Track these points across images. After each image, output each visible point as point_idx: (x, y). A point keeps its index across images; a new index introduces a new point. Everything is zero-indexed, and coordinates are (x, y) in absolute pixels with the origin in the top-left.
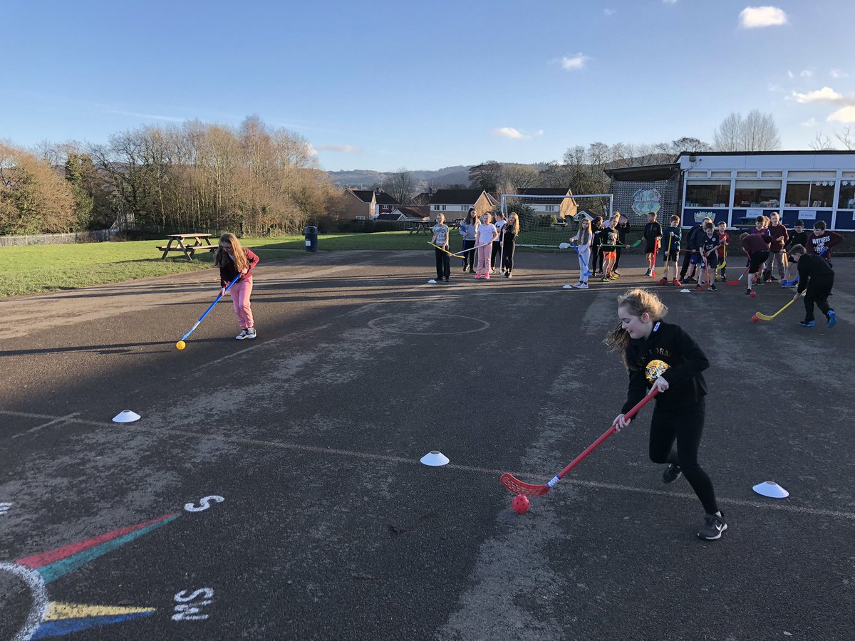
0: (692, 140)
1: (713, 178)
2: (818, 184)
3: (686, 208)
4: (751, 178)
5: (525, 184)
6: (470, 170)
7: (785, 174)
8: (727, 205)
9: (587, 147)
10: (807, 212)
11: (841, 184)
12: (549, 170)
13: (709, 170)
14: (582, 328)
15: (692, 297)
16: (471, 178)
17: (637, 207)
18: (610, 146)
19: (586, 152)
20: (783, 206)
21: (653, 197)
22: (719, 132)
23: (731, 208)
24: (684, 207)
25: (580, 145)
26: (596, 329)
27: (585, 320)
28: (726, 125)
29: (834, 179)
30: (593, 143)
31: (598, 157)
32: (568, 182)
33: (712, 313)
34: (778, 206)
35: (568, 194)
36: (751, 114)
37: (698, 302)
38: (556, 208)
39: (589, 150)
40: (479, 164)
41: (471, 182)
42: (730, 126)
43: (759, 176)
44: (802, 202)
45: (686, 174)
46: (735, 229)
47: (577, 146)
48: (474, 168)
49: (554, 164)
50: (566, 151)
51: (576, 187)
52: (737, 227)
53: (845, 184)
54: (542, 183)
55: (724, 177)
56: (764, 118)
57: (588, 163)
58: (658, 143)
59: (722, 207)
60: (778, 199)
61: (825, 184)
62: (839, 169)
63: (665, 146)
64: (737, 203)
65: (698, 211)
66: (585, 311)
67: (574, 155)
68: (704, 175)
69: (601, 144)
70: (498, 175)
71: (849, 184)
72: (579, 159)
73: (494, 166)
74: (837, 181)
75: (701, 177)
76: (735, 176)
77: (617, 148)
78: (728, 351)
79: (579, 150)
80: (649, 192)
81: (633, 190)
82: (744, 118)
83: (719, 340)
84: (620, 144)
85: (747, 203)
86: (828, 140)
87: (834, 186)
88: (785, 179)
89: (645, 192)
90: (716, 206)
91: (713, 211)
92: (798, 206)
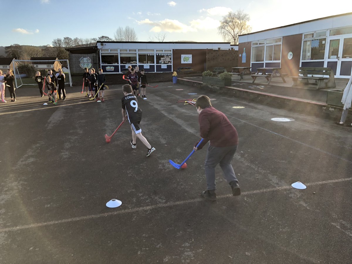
0: (106, 37)
1: (111, 52)
2: (149, 55)
3: (102, 65)
4: (125, 52)
5: (35, 55)
6: (5, 48)
7: (137, 51)
8: (118, 64)
9: (63, 39)
10: (147, 66)
11: (156, 55)
12: (46, 49)
13: (109, 49)
14: (46, 125)
15: (102, 104)
16: (6, 52)
17: (82, 65)
18: (73, 39)
19: (62, 41)
20: (138, 64)
21: (88, 60)
22: (116, 34)
23: (120, 64)
24: (101, 65)
25: (59, 38)
26: (52, 125)
27: (49, 121)
28: (118, 32)
29: (154, 53)
30: (65, 37)
31: (68, 43)
32: (56, 54)
33: (108, 111)
34: (136, 64)
35: (56, 60)
36: (126, 27)
37: (103, 106)
38: (52, 66)
39: (64, 40)
40: (10, 46)
41: (7, 54)
42: (119, 32)
43: (128, 52)
44: (144, 62)
45: (100, 51)
46: (122, 73)
47: (58, 39)
48: (7, 48)
49: (48, 46)
50: (53, 41)
51: (60, 57)
52: (122, 72)
53: (157, 55)
54: (44, 55)
55: (115, 52)
56: (131, 29)
57: (64, 46)
58: (93, 38)
59: (116, 64)
60: (136, 61)
61: (151, 55)
62: (155, 49)
63: (95, 39)
64: (122, 62)
65: (107, 66)
66: (50, 116)
67: (57, 42)
68: (107, 51)
69: (68, 38)
70: (21, 51)
71: (159, 54)
72: (60, 45)
73: (17, 47)
74: (155, 53)
75: (106, 52)
76: (120, 51)
77: (76, 40)
78: (110, 128)
79: (59, 41)
80: (86, 58)
81: (79, 58)
82: (124, 29)
83: (108, 123)
84: (77, 38)
85: (125, 62)
86: (153, 38)
87: (154, 55)
88: (138, 53)
89: (84, 59)
90: (114, 64)
91: (113, 66)
92: (143, 63)
